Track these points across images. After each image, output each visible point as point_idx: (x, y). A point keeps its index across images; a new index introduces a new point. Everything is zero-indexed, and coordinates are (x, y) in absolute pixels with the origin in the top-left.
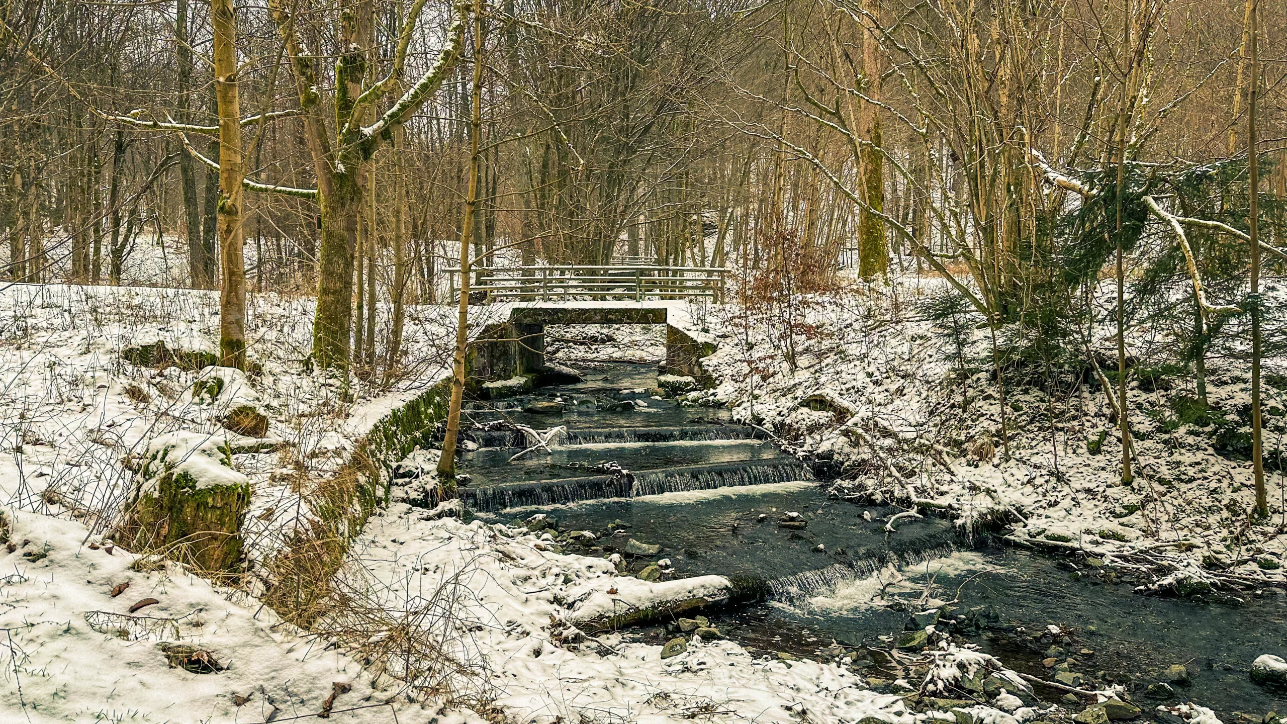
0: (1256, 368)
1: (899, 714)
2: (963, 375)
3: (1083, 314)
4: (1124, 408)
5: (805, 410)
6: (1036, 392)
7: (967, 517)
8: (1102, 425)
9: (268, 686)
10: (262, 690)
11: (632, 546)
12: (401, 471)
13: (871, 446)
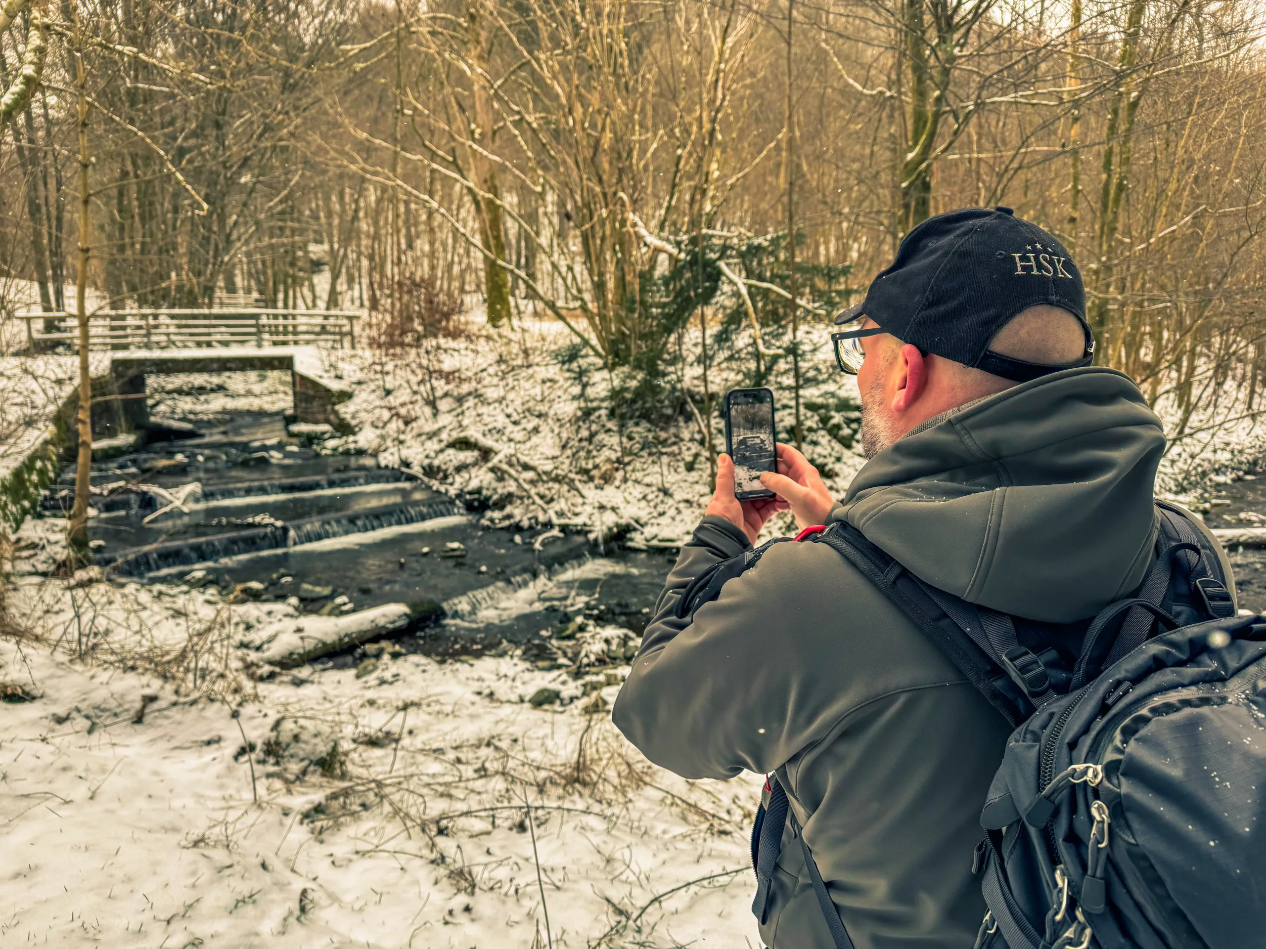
0: (797, 397)
1: (564, 683)
2: (587, 413)
3: (677, 359)
4: (710, 433)
5: (451, 451)
6: (645, 424)
7: (598, 532)
8: (695, 448)
9: (82, 706)
10: (78, 710)
11: (307, 591)
12: (23, 544)
13: (516, 480)
